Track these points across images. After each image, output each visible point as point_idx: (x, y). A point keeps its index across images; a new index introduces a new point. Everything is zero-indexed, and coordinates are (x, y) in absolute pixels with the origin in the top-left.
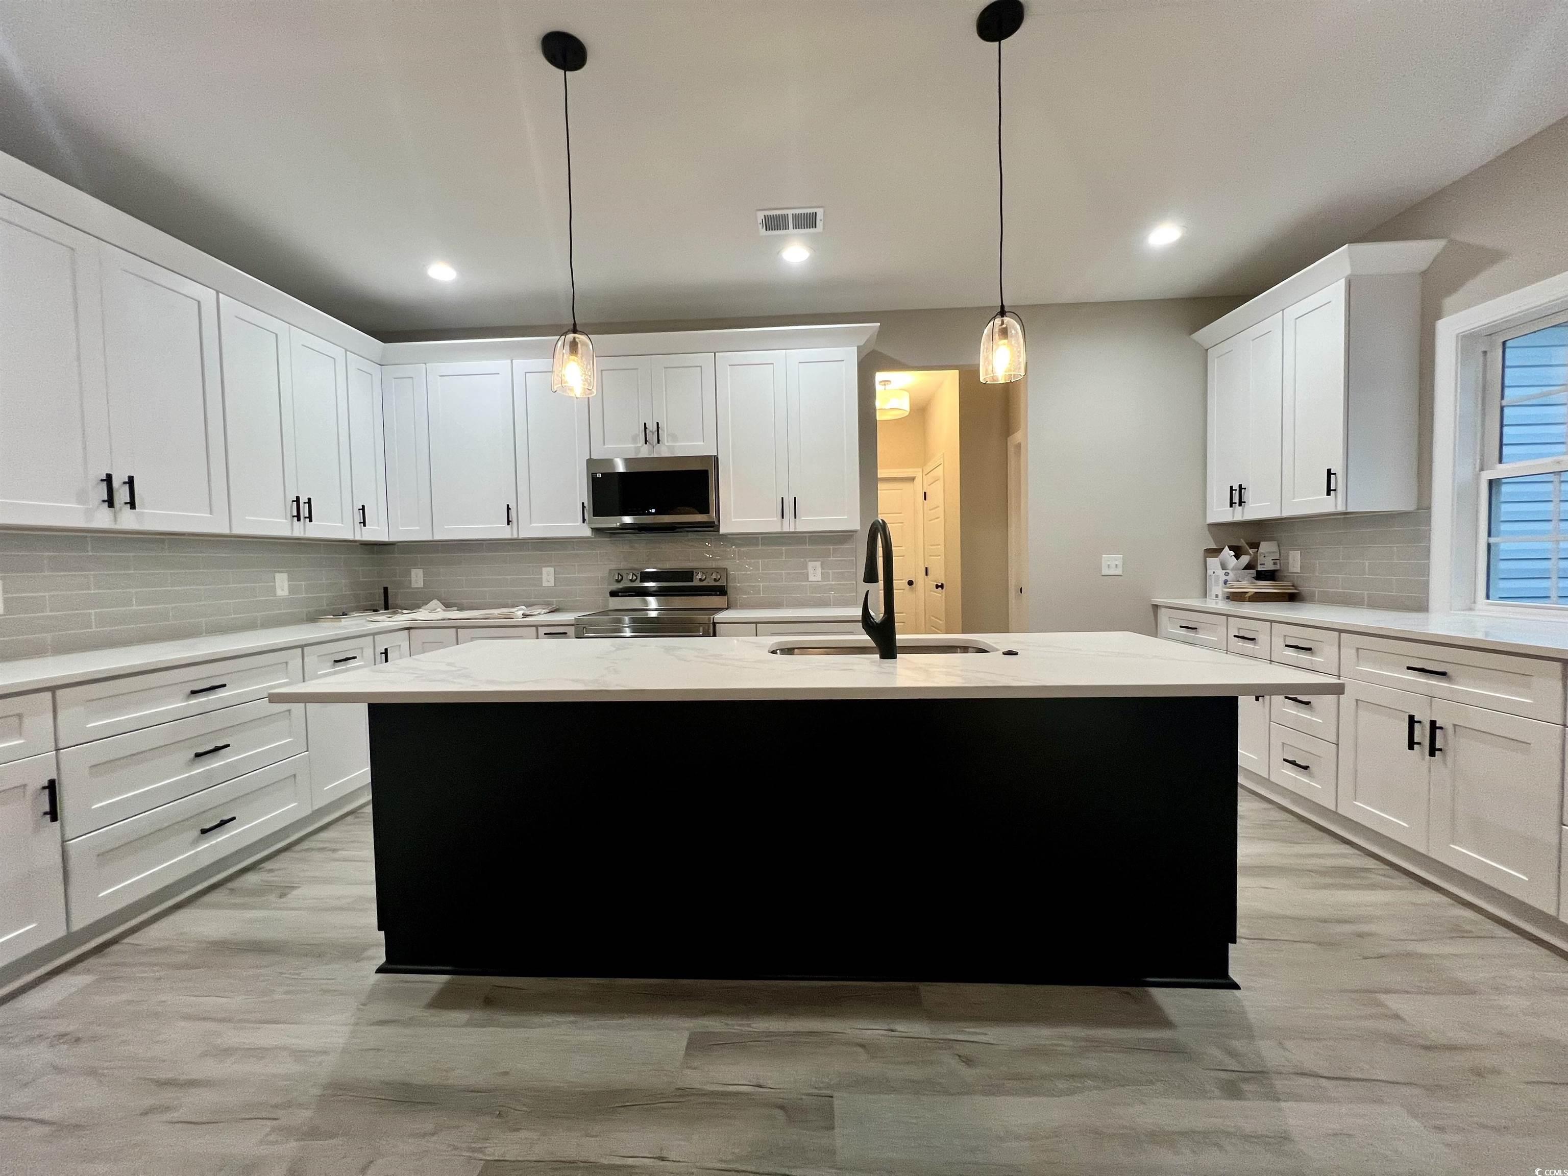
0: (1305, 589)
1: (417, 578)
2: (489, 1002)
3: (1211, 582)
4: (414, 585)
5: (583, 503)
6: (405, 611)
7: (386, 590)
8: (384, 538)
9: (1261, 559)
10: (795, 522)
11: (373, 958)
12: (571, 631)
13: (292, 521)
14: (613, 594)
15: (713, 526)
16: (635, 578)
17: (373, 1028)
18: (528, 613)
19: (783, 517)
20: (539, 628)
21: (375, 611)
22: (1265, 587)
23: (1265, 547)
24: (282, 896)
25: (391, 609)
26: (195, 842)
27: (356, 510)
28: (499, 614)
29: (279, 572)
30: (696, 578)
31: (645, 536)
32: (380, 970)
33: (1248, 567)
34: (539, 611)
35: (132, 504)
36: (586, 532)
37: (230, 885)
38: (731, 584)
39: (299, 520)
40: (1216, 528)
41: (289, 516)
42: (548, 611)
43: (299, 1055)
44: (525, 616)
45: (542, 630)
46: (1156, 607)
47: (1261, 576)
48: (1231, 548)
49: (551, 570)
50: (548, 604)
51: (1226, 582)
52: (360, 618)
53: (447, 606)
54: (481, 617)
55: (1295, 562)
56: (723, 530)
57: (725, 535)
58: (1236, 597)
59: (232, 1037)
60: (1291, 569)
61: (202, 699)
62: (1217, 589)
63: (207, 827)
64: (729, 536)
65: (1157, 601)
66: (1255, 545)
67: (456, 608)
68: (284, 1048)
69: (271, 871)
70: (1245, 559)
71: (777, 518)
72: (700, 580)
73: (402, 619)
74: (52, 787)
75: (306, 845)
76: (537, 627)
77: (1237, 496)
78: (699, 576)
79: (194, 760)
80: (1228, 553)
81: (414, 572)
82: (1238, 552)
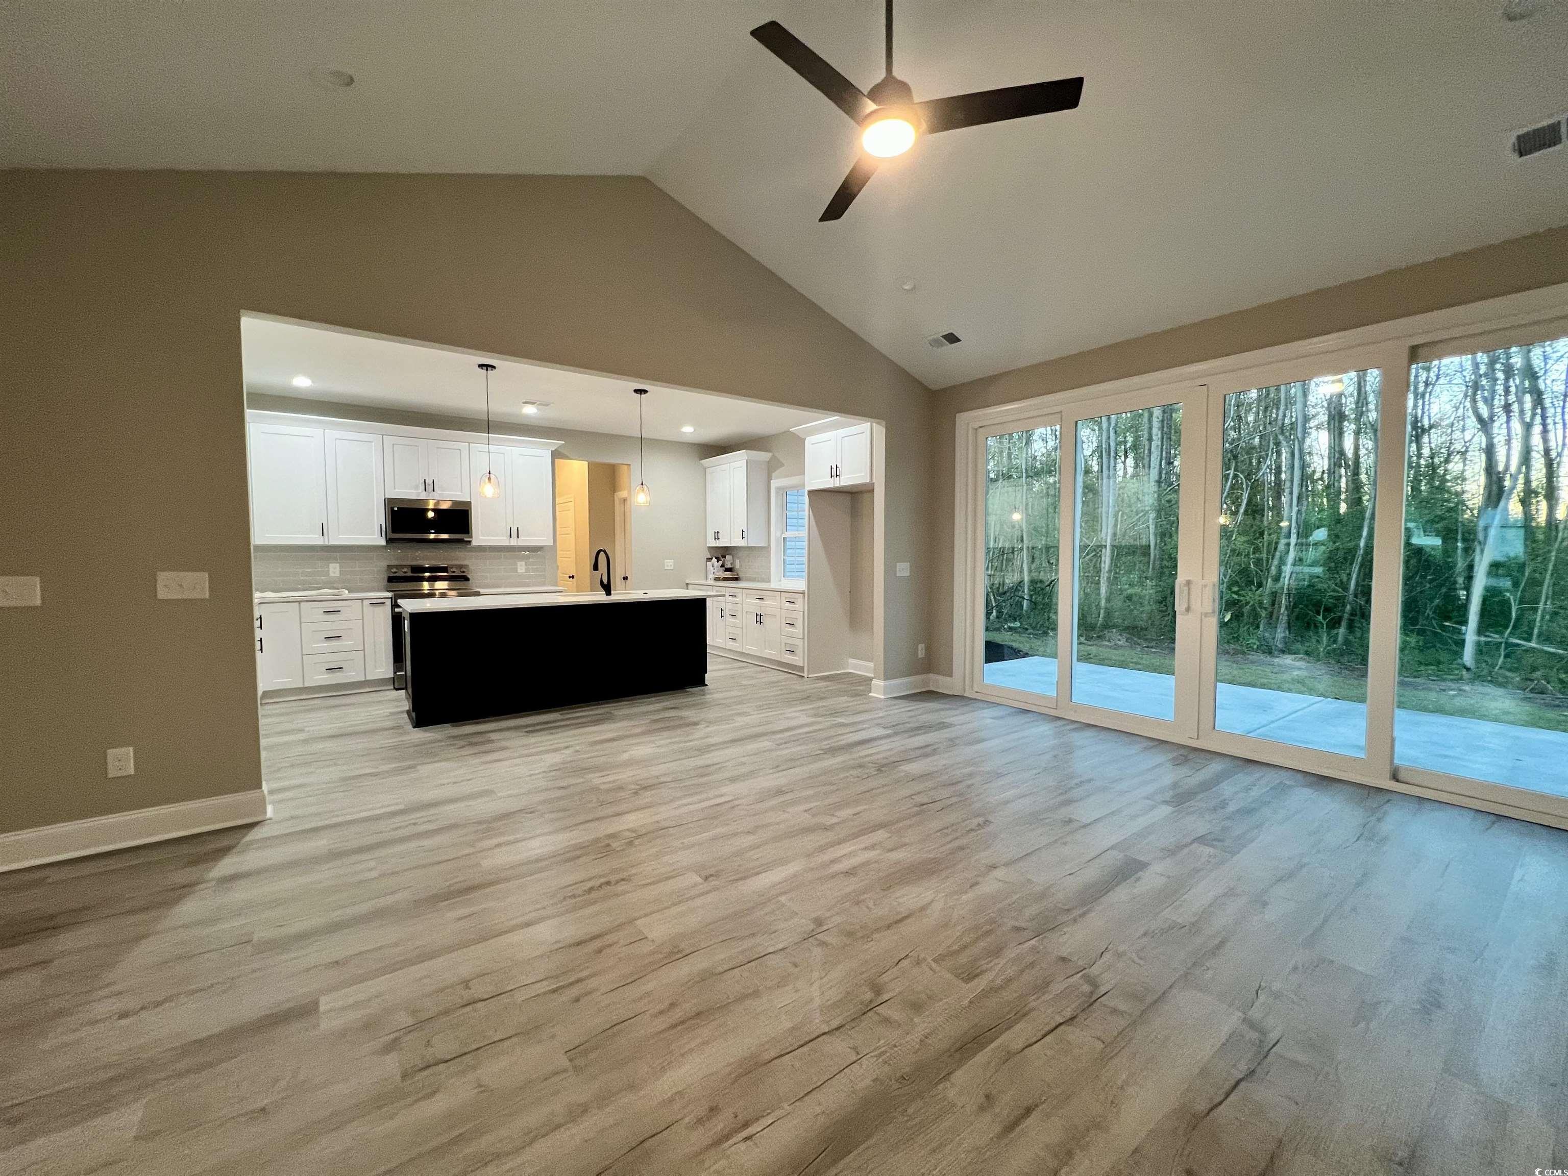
0: (741, 575)
3: (709, 573)
5: (381, 524)
9: (726, 563)
10: (517, 540)
15: (467, 541)
16: (413, 571)
19: (510, 538)
22: (728, 574)
23: (727, 558)
32: (409, 729)
33: (722, 566)
36: (381, 542)
40: (711, 549)
46: (687, 584)
47: (727, 570)
48: (716, 558)
49: (337, 565)
51: (714, 573)
55: (737, 565)
56: (474, 543)
57: (472, 547)
58: (717, 579)
60: (736, 567)
62: (711, 576)
64: (475, 547)
65: (687, 581)
66: (724, 557)
70: (720, 563)
71: (506, 538)
77: (717, 536)
80: (714, 560)
82: (718, 560)
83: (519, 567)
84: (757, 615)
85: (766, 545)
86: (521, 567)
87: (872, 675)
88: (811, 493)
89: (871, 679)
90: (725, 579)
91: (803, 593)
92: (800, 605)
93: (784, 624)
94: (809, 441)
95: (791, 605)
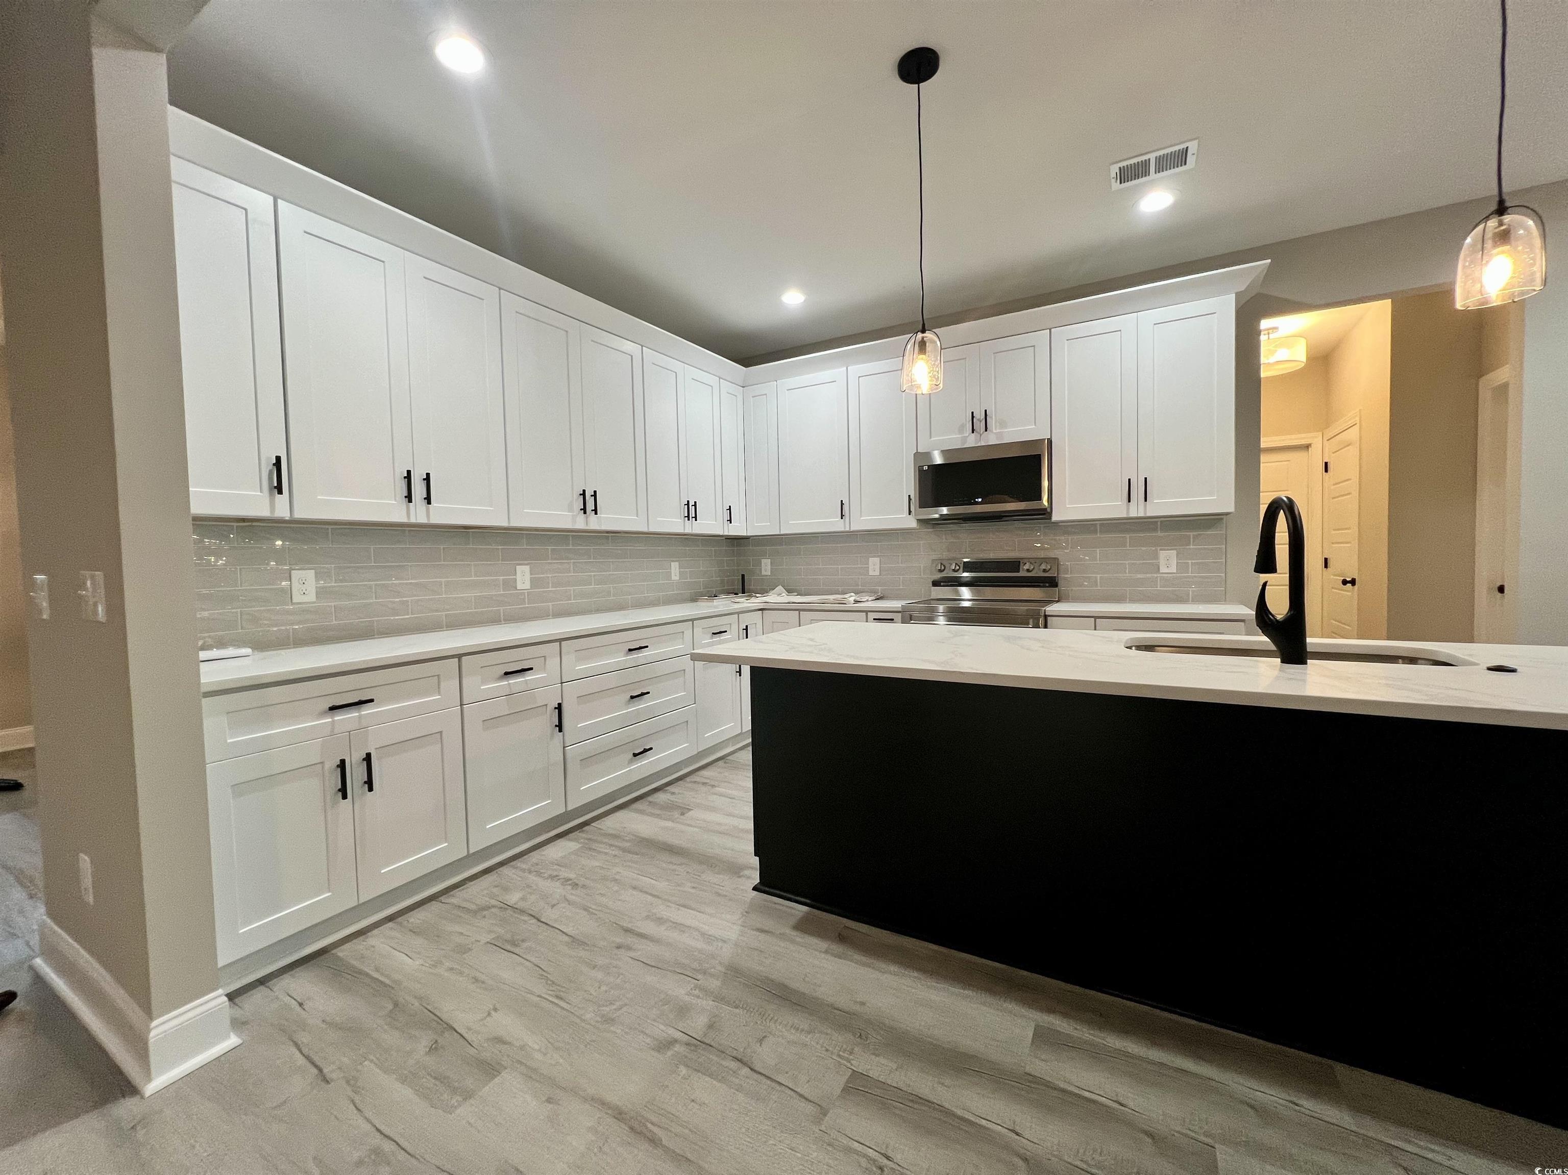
1: (766, 568)
2: (842, 938)
4: (764, 573)
5: (909, 496)
6: (758, 595)
7: (743, 576)
8: (744, 534)
10: (1145, 506)
11: (749, 878)
12: (898, 617)
13: (684, 521)
14: (936, 584)
15: (1045, 514)
16: (958, 568)
17: (755, 932)
18: (858, 599)
19: (1129, 501)
20: (869, 613)
21: (736, 594)
24: (683, 814)
25: (747, 593)
26: (630, 762)
27: (725, 510)
28: (834, 599)
29: (673, 561)
30: (1023, 569)
31: (967, 525)
32: (755, 889)
34: (867, 598)
35: (595, 511)
36: (912, 523)
37: (650, 799)
38: (1062, 575)
39: (689, 520)
41: (683, 517)
42: (874, 598)
43: (707, 937)
44: (856, 602)
45: (872, 616)
49: (877, 560)
50: (875, 592)
52: (726, 599)
53: (790, 591)
54: (819, 601)
56: (1055, 517)
57: (1056, 523)
59: (662, 910)
61: (635, 655)
63: (637, 752)
64: (1060, 524)
67: (796, 594)
68: (697, 930)
69: (673, 793)
71: (1121, 502)
72: (1028, 570)
73: (756, 601)
74: (559, 707)
75: (694, 778)
76: (867, 612)
78: (1026, 567)
79: (629, 701)
81: (764, 561)
83: (1163, 562)
86: (1168, 562)
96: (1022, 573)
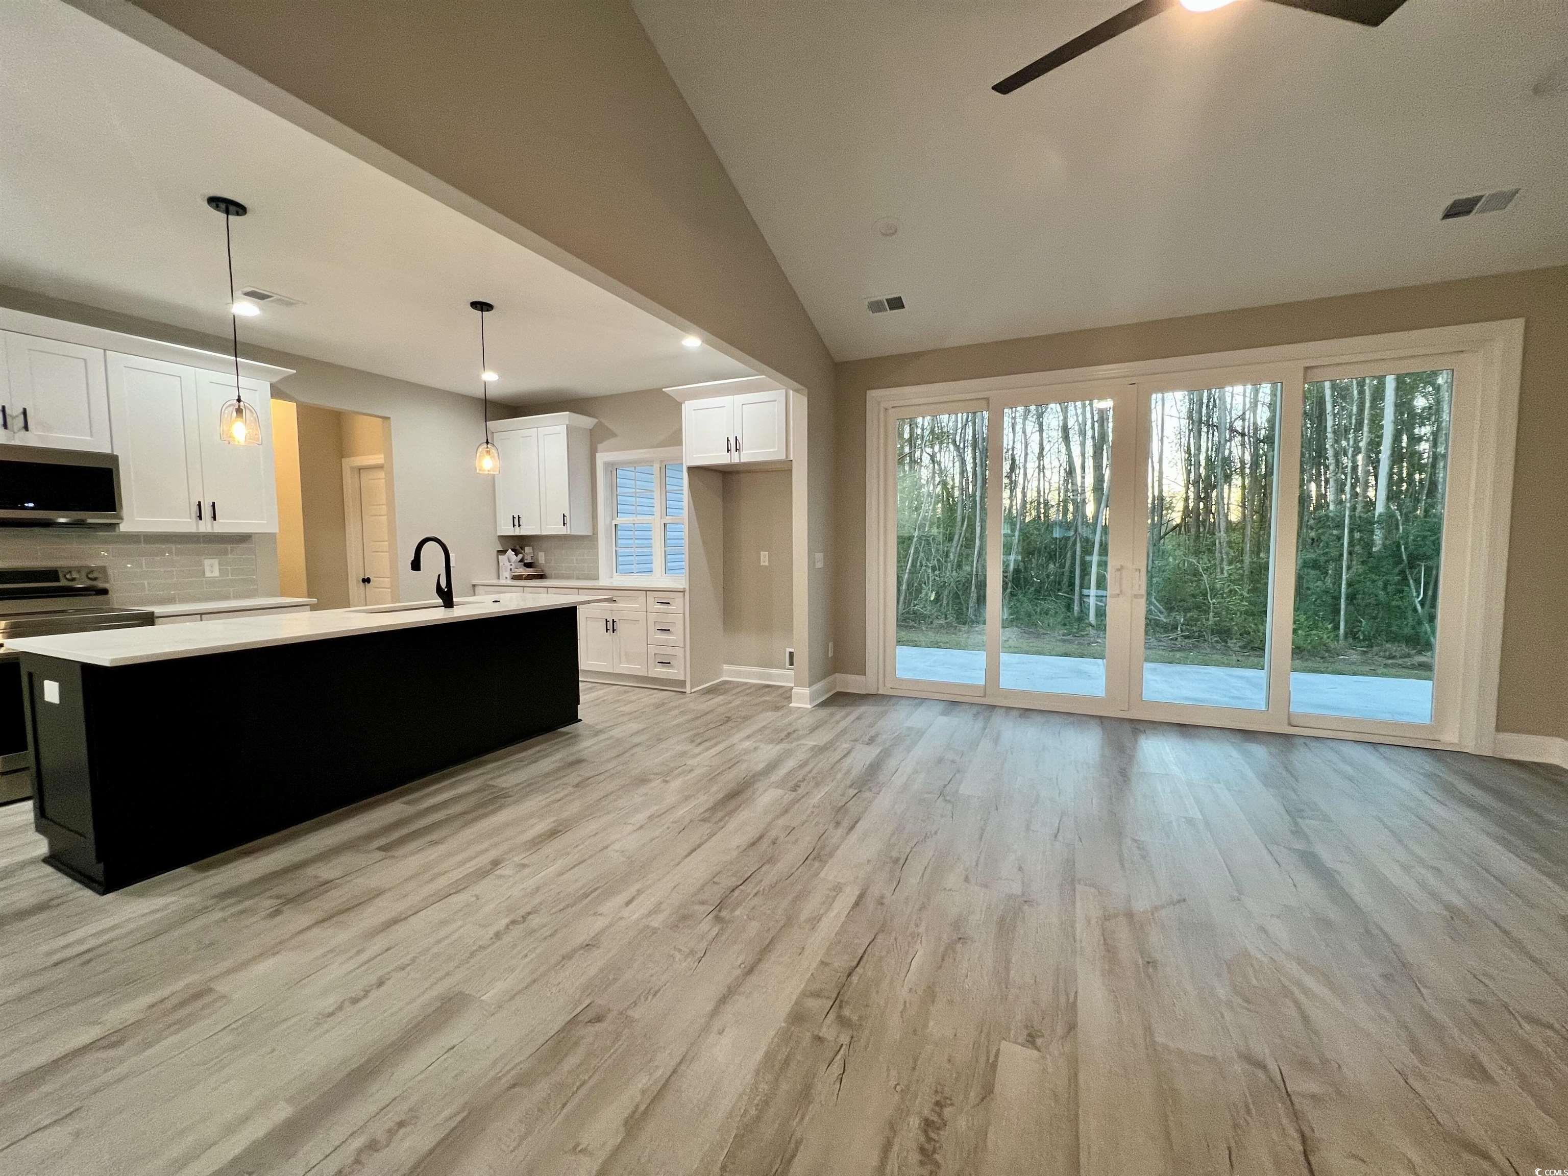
0: (547, 571)
3: (502, 569)
9: (526, 556)
10: (214, 525)
15: (112, 527)
19: (200, 520)
22: (530, 572)
23: (528, 549)
30: (65, 578)
33: (521, 561)
40: (504, 538)
46: (474, 586)
47: (528, 565)
48: (513, 550)
51: (511, 569)
55: (541, 558)
56: (121, 529)
57: (121, 534)
58: (517, 578)
60: (540, 562)
62: (507, 574)
65: (474, 582)
66: (522, 548)
70: (520, 556)
71: (193, 520)
72: (70, 580)
77: (517, 521)
78: (67, 577)
80: (509, 552)
82: (514, 552)
83: (207, 569)
84: (607, 621)
85: (590, 534)
86: (212, 568)
87: (793, 685)
88: (691, 469)
89: (792, 688)
90: (529, 577)
91: (684, 592)
92: (679, 605)
93: (652, 629)
94: (688, 407)
95: (666, 607)
96: (63, 583)
